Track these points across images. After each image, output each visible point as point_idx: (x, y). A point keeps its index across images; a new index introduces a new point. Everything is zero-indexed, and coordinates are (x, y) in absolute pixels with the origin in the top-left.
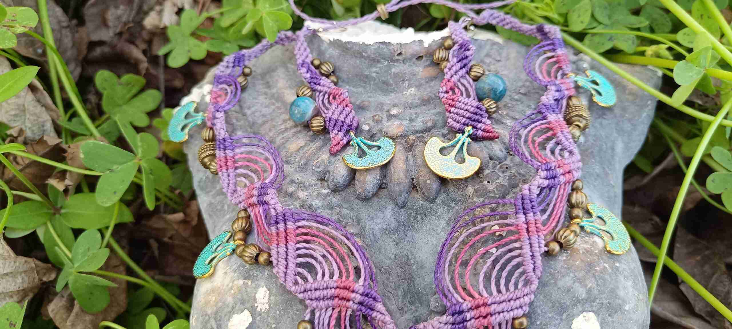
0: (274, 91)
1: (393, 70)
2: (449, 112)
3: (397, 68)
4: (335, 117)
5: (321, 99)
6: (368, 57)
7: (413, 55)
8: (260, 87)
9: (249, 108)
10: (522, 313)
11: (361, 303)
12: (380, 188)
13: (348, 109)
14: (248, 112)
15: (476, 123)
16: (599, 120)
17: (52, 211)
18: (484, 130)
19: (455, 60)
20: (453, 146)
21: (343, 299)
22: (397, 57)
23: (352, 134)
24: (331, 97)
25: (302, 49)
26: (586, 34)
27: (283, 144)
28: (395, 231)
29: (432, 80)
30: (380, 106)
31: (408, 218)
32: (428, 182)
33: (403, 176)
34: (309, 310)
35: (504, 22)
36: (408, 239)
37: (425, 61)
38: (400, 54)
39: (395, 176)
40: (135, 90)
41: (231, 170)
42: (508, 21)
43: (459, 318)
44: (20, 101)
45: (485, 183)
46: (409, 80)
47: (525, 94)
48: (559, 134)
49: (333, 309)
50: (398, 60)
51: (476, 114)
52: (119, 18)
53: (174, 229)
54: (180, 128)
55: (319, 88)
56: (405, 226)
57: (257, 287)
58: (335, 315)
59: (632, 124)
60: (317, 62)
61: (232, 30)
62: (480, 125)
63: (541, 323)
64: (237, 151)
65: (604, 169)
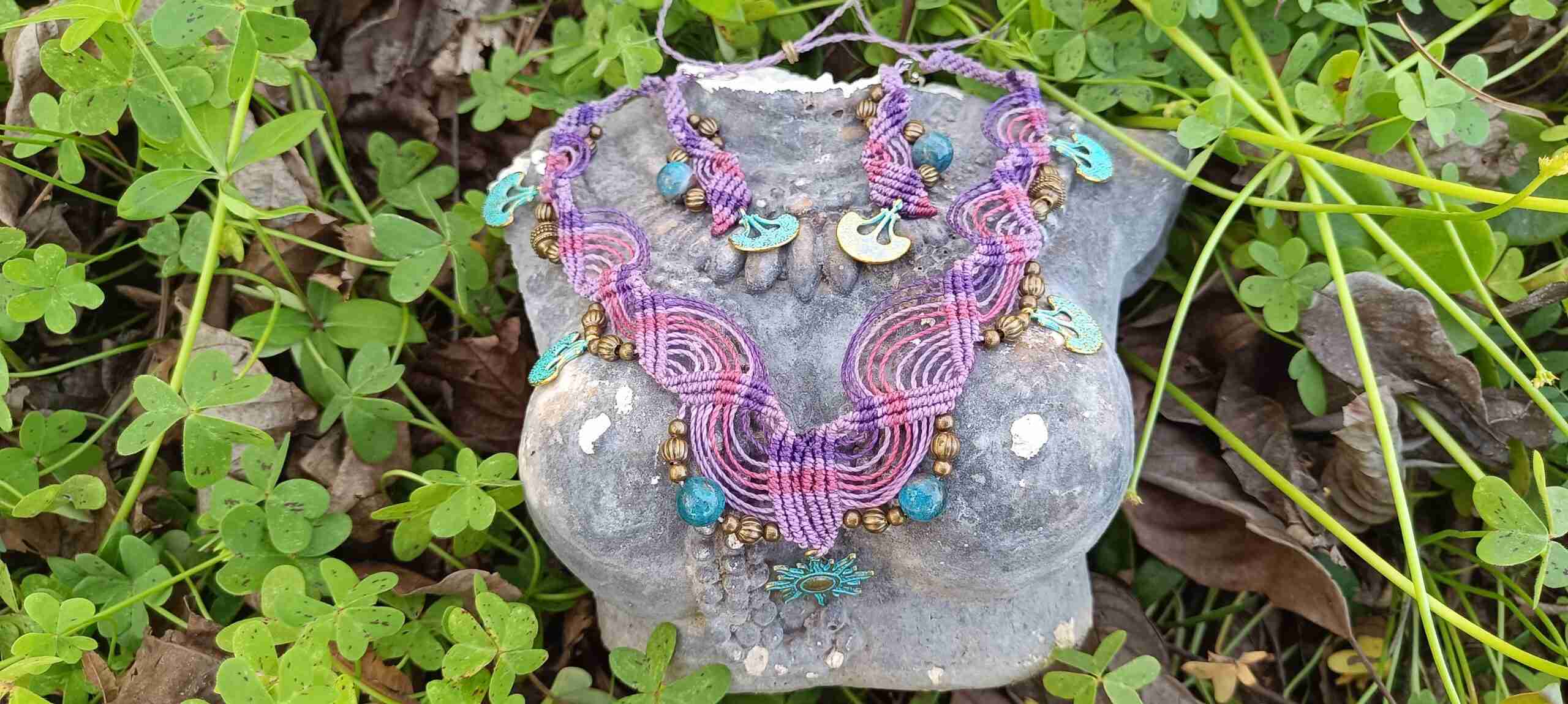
0: (634, 159)
1: (801, 129)
2: (874, 182)
3: (807, 127)
4: (719, 188)
5: (700, 167)
6: (767, 111)
7: (828, 109)
8: (613, 154)
9: (598, 182)
10: (947, 408)
11: (748, 396)
12: (778, 279)
13: (738, 179)
14: (597, 188)
15: (907, 196)
16: (1089, 202)
17: (311, 325)
18: (917, 204)
19: (885, 115)
20: (876, 224)
21: (727, 391)
22: (806, 112)
23: (742, 211)
24: (714, 165)
25: (675, 100)
26: (1081, 85)
27: (648, 225)
28: (796, 333)
29: (855, 144)
30: (783, 178)
31: (815, 317)
32: (841, 268)
33: (807, 260)
34: (684, 407)
35: (963, 68)
36: (813, 342)
37: (845, 118)
38: (811, 107)
39: (798, 261)
40: (421, 164)
41: (578, 254)
42: (968, 66)
43: (868, 415)
44: (266, 170)
45: (916, 269)
46: (823, 143)
47: (983, 165)
48: (1015, 207)
49: (714, 406)
50: (807, 116)
51: (908, 183)
52: (392, 59)
53: (481, 362)
54: (500, 208)
55: (697, 152)
56: (810, 326)
57: (617, 387)
58: (716, 414)
59: (1137, 210)
60: (695, 119)
61: (568, 79)
62: (912, 198)
63: (972, 427)
64: (587, 229)
65: (1089, 264)
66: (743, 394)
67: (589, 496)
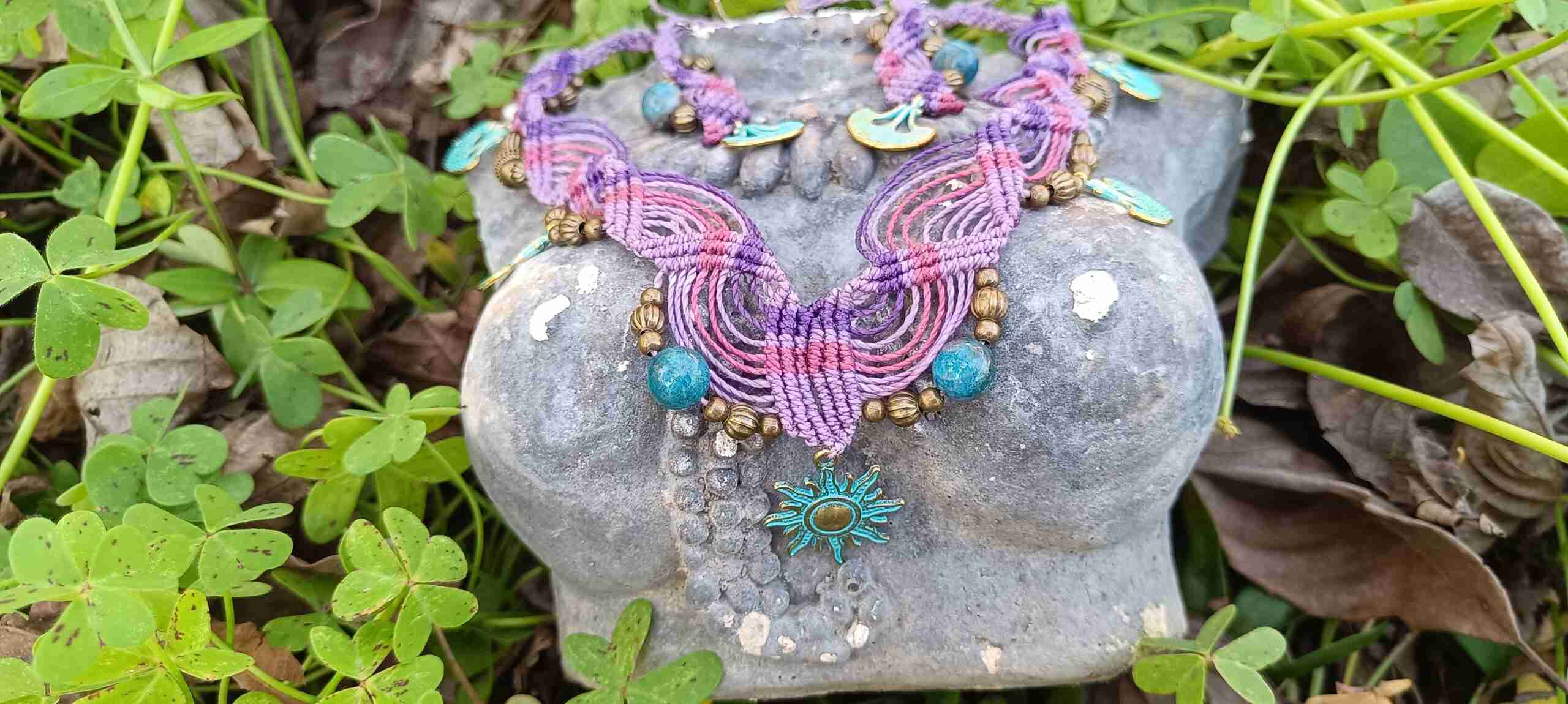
1: (806, 57)
2: (889, 86)
3: (812, 53)
4: (712, 105)
5: (691, 96)
7: (836, 35)
10: (988, 259)
11: (739, 256)
12: (780, 179)
13: (733, 98)
15: (928, 93)
18: (941, 100)
20: (892, 119)
21: (714, 252)
22: (812, 38)
23: (738, 124)
24: (708, 91)
26: (1117, 27)
28: (802, 232)
31: (823, 216)
32: (854, 159)
33: (814, 154)
34: (660, 274)
35: (985, 20)
36: (822, 242)
37: (856, 46)
38: (816, 32)
39: (802, 158)
41: (547, 165)
43: (889, 270)
46: (831, 69)
49: (698, 273)
50: (812, 41)
51: (929, 83)
52: (368, 74)
53: (436, 346)
54: (466, 156)
55: (689, 82)
56: (818, 226)
57: (580, 268)
58: (699, 282)
59: (1193, 138)
60: (688, 61)
62: (934, 95)
63: (1023, 286)
66: (733, 253)
67: (541, 394)
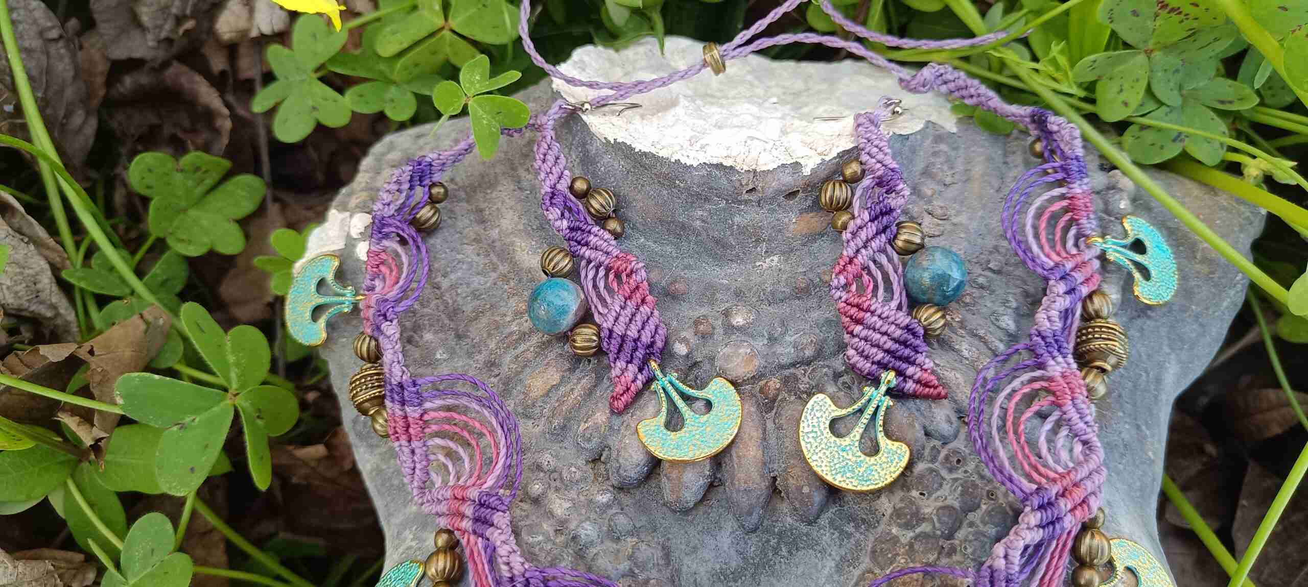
0: (494, 233)
1: (737, 219)
2: (851, 333)
3: (746, 217)
4: (619, 330)
5: (591, 274)
6: (688, 189)
7: (779, 192)
8: (465, 223)
9: (445, 276)
12: (711, 486)
13: (645, 309)
14: (445, 284)
15: (904, 366)
16: (1139, 322)
18: (918, 382)
19: (866, 216)
22: (746, 197)
23: (654, 365)
24: (611, 276)
25: (550, 158)
27: (518, 373)
28: (737, 575)
29: (815, 240)
30: (709, 293)
31: (764, 552)
32: (806, 490)
33: (755, 476)
37: (802, 202)
38: (753, 190)
39: (741, 476)
40: (209, 182)
41: (417, 443)
45: (915, 493)
46: (769, 240)
47: (998, 272)
48: (1069, 407)
50: (746, 202)
51: (905, 343)
54: (307, 313)
55: (587, 253)
56: (756, 567)
59: (1201, 325)
60: (580, 185)
62: (911, 370)
64: (428, 405)
65: (1138, 427)
